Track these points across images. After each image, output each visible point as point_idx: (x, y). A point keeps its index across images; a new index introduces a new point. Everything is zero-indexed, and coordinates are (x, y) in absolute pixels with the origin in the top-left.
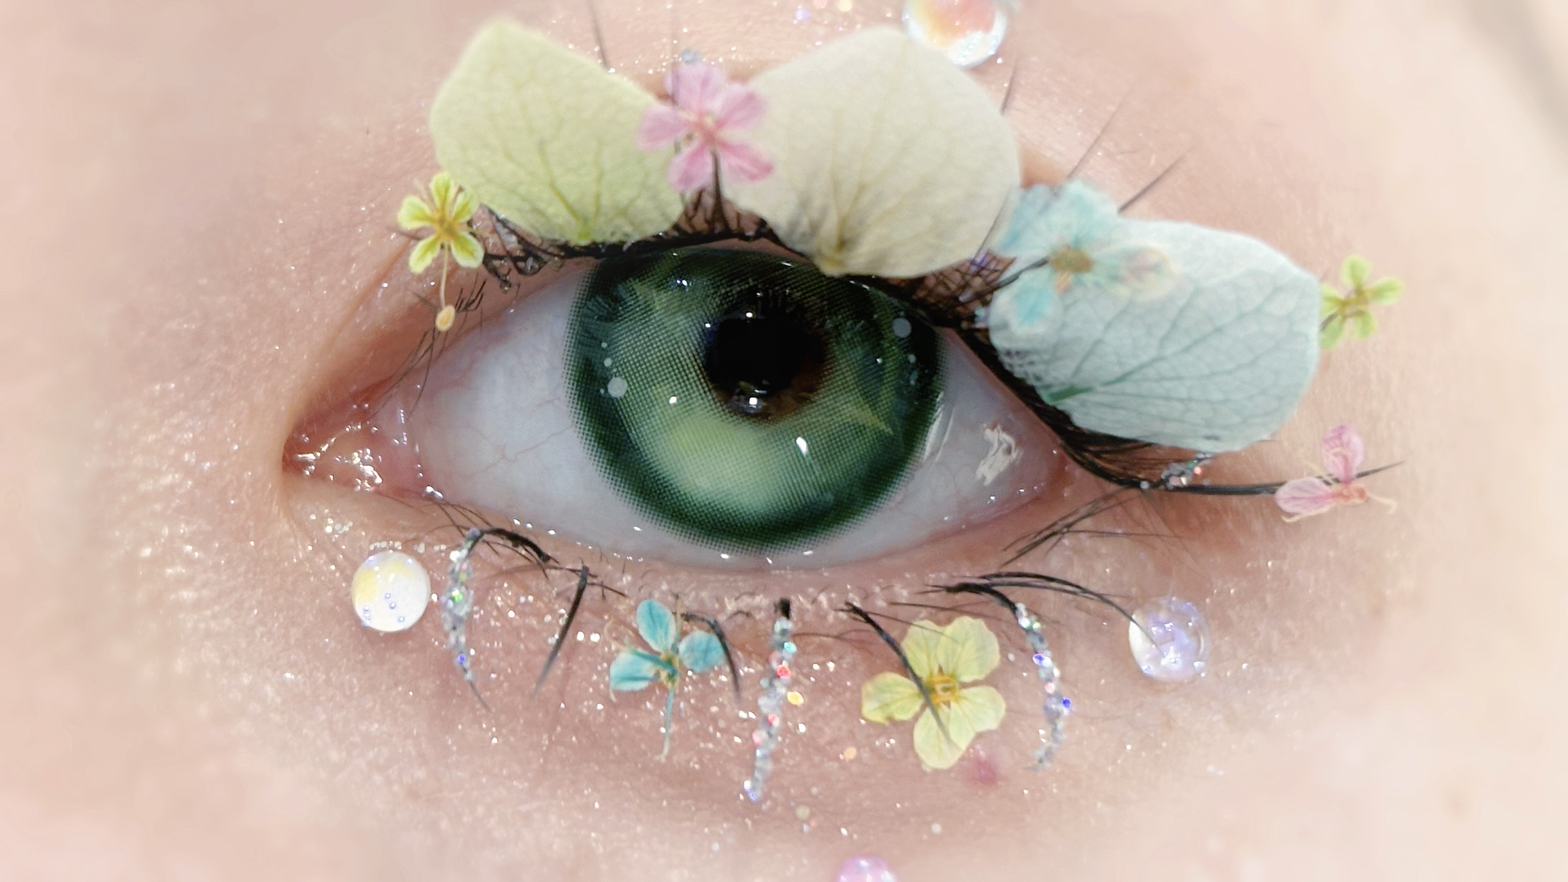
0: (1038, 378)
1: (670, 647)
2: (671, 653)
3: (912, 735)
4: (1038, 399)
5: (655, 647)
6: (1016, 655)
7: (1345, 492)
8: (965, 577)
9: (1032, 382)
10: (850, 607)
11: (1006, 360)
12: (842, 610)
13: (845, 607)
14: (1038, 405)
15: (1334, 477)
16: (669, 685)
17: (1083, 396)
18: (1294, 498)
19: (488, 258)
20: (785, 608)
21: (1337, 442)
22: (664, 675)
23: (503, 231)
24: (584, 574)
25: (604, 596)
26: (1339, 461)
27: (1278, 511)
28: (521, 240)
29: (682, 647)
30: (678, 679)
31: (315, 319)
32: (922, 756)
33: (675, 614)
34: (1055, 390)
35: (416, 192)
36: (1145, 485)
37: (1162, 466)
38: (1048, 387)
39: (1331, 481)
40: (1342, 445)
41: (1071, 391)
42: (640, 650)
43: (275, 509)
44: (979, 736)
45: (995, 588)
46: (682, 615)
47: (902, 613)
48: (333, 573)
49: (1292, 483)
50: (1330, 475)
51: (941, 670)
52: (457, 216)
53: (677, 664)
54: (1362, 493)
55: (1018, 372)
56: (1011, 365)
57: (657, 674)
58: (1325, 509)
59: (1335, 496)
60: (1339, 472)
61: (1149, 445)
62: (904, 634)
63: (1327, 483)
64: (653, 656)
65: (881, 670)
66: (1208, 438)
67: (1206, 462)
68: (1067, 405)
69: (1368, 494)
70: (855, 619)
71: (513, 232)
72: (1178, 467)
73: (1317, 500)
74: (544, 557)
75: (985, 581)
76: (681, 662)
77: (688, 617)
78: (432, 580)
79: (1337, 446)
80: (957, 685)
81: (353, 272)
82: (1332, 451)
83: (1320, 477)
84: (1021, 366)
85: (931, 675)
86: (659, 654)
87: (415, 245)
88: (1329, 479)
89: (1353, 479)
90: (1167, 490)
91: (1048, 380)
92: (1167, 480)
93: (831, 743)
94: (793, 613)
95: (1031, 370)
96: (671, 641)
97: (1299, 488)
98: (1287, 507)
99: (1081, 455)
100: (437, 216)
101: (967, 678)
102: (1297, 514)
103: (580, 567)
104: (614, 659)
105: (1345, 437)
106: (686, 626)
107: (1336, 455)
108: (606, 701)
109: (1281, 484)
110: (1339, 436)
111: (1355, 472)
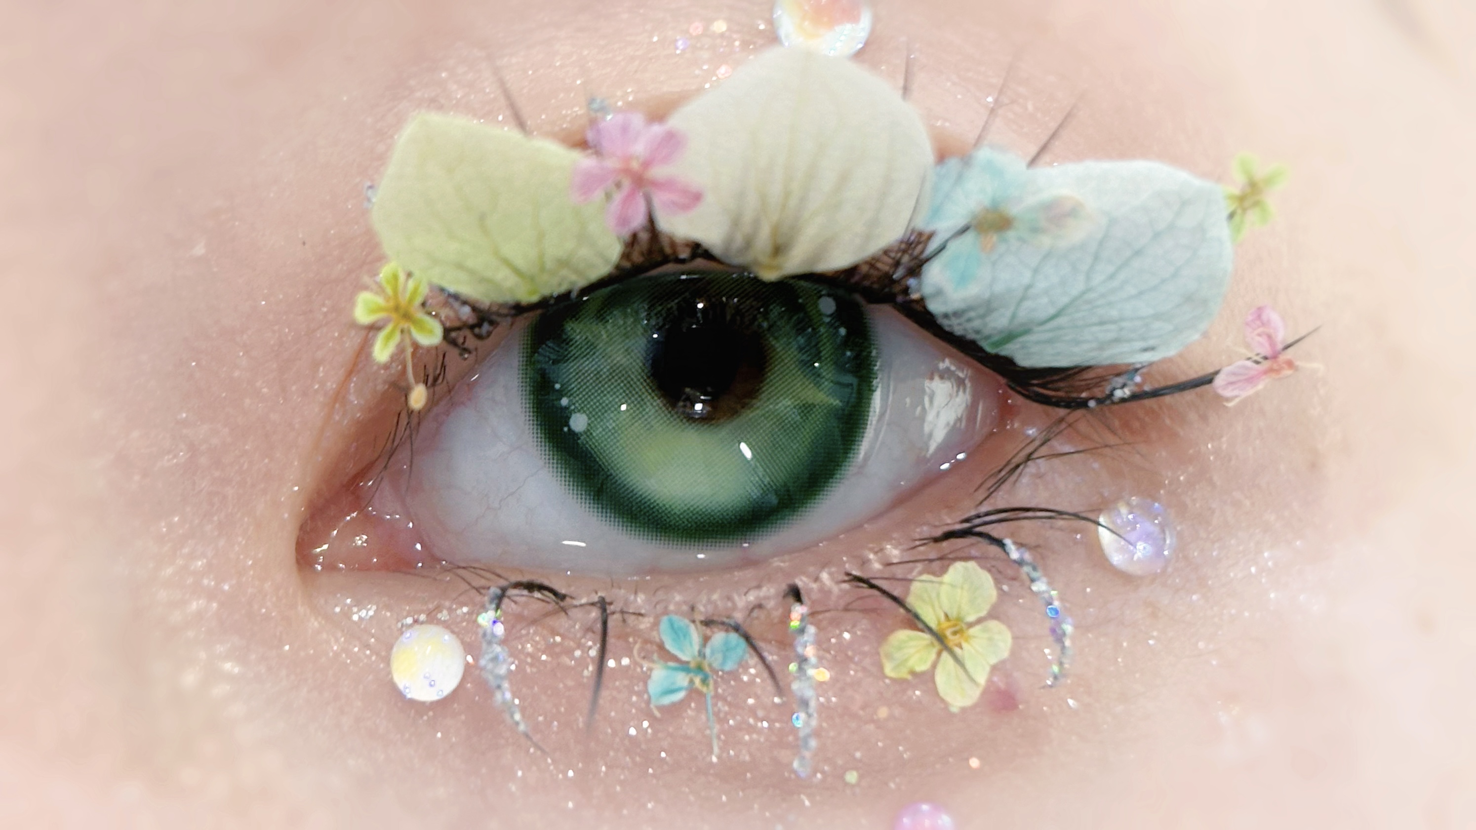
0: (978, 332)
1: (696, 653)
2: (699, 659)
3: (934, 682)
4: (981, 350)
5: (684, 658)
6: (1008, 585)
7: (1275, 366)
8: (948, 524)
9: (971, 336)
10: (850, 577)
11: (945, 323)
12: (844, 581)
13: (846, 578)
14: (980, 354)
15: (1261, 356)
16: (704, 690)
17: (1021, 339)
18: (1232, 383)
19: (447, 331)
20: (796, 594)
21: (1258, 323)
22: (697, 681)
23: (456, 305)
24: (603, 605)
25: (624, 621)
26: (1263, 340)
27: (1219, 399)
28: (474, 309)
29: (708, 651)
30: (711, 682)
31: (297, 426)
32: (948, 699)
33: (694, 621)
34: (995, 339)
35: (366, 288)
36: (1092, 404)
37: (1103, 383)
38: (988, 337)
39: (1260, 360)
40: (1263, 324)
41: (1010, 337)
42: (672, 664)
43: (301, 609)
44: (994, 669)
45: (978, 529)
46: (702, 622)
47: (899, 572)
48: (369, 657)
49: (1226, 370)
50: (1258, 355)
51: (946, 616)
52: (411, 300)
53: (707, 669)
54: (1290, 364)
55: (958, 331)
56: (950, 326)
57: (691, 682)
58: (1260, 386)
59: (1266, 372)
60: (1266, 350)
61: (1088, 368)
62: (907, 592)
63: (1257, 362)
64: (684, 666)
65: (892, 631)
66: (1146, 350)
67: (1144, 370)
68: (1006, 350)
69: (1298, 363)
70: (859, 587)
71: (465, 303)
72: (1120, 380)
73: (1251, 380)
74: (562, 597)
75: (966, 525)
76: (710, 665)
77: (708, 623)
78: (463, 642)
79: (1259, 327)
80: (964, 626)
81: (321, 375)
82: (1256, 332)
83: (1249, 359)
84: (959, 324)
85: (939, 624)
86: (688, 663)
87: (375, 336)
88: (1258, 358)
89: (1279, 353)
90: (1113, 403)
91: (986, 332)
92: (1111, 394)
93: (863, 708)
94: (804, 597)
95: (969, 326)
96: (696, 648)
97: (1234, 374)
98: (1227, 393)
99: (1027, 390)
100: (392, 304)
101: (971, 618)
102: (1236, 397)
103: (596, 599)
104: (649, 677)
105: (1264, 317)
106: (708, 632)
107: (1259, 335)
108: (650, 716)
109: (1217, 373)
110: (1259, 317)
111: (1280, 346)
